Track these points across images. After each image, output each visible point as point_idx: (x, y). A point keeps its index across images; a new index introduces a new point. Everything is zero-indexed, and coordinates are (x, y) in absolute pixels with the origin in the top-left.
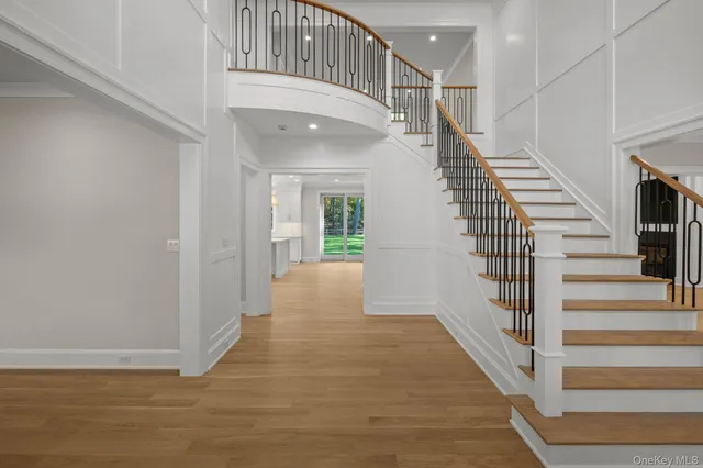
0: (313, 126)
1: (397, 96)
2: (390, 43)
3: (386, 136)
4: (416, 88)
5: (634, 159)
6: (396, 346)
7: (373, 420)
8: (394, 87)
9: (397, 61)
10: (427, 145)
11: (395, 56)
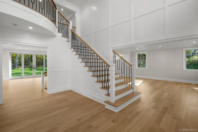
0: (31, 28)
1: (59, 25)
2: (57, 8)
3: (55, 36)
4: (65, 25)
5: (113, 51)
6: (67, 100)
7: (78, 120)
8: (58, 23)
9: (59, 14)
10: (68, 41)
11: (58, 12)
